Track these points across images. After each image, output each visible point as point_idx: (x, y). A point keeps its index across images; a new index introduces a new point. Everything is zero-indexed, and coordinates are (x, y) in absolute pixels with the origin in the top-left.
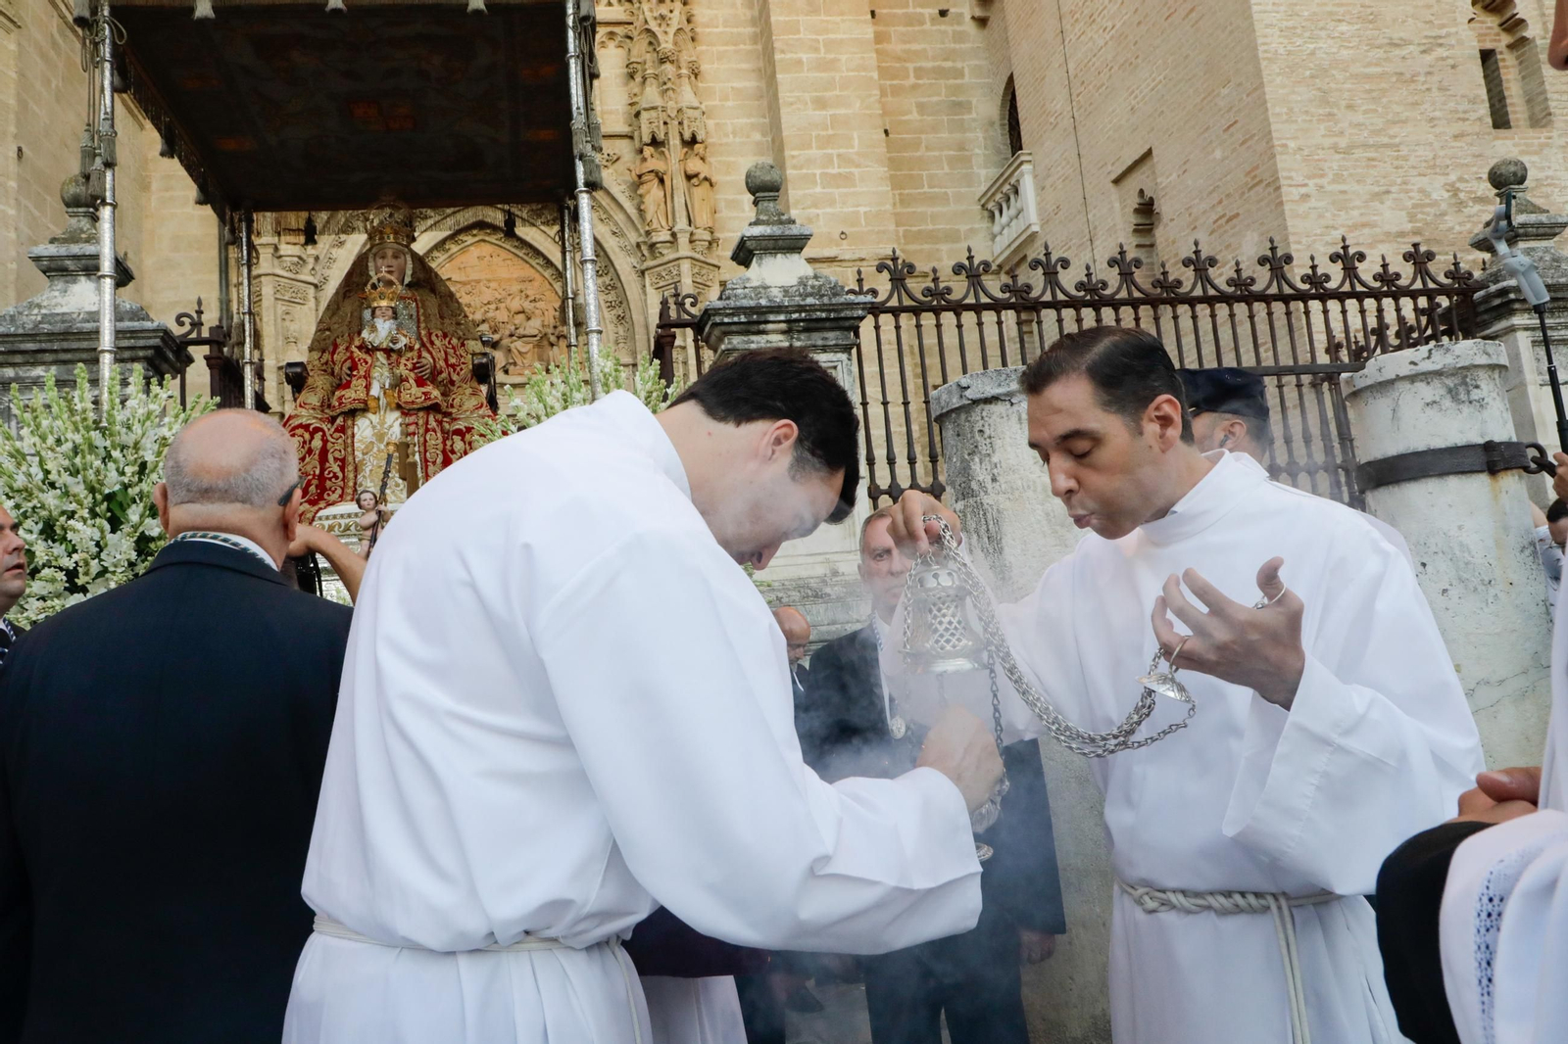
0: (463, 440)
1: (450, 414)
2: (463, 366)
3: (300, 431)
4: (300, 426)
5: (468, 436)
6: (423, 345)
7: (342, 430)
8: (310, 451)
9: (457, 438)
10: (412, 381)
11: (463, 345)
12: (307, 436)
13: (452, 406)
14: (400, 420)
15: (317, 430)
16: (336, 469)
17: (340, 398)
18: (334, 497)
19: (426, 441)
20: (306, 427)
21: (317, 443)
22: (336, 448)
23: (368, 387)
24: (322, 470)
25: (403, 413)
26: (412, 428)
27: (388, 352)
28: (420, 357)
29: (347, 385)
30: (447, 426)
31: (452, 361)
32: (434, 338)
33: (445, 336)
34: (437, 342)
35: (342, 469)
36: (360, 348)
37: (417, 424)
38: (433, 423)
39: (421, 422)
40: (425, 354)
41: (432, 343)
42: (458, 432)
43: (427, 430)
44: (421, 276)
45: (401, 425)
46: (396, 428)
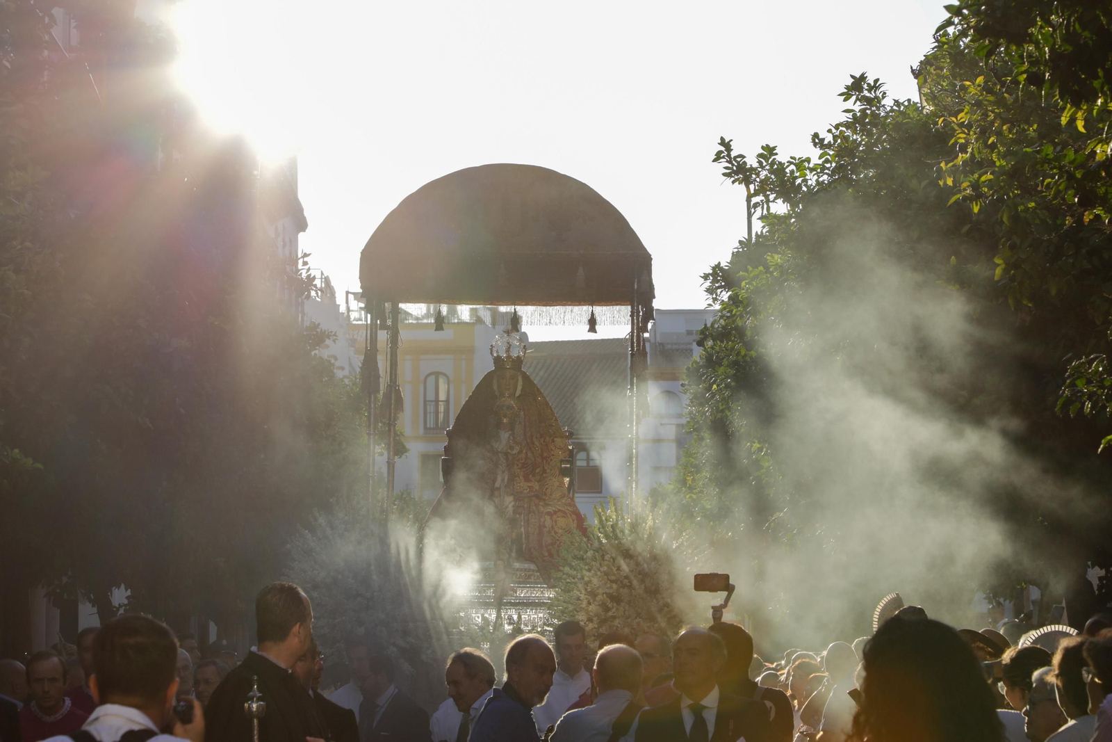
0: (551, 519)
1: (544, 500)
2: (552, 457)
5: (554, 517)
9: (548, 518)
10: (521, 478)
11: (553, 441)
13: (545, 494)
14: (513, 503)
19: (528, 520)
23: (494, 481)
25: (515, 500)
26: (520, 510)
28: (526, 457)
30: (542, 509)
31: (545, 455)
32: (535, 439)
33: (541, 437)
34: (537, 443)
37: (523, 507)
38: (533, 508)
39: (526, 506)
41: (533, 443)
42: (549, 513)
44: (527, 390)
45: (513, 506)
46: (510, 508)
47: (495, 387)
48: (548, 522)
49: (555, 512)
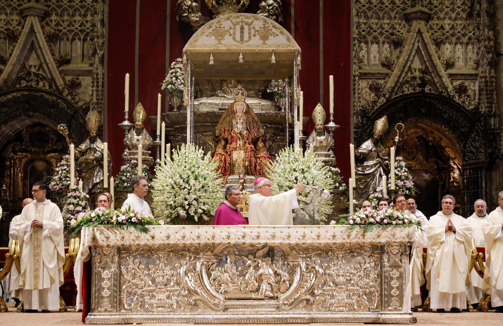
1: (256, 152)
3: (219, 155)
4: (219, 154)
5: (261, 159)
6: (249, 133)
7: (230, 155)
8: (221, 160)
9: (258, 159)
10: (247, 143)
11: (258, 130)
12: (221, 156)
15: (223, 155)
16: (228, 165)
17: (230, 147)
18: (228, 173)
19: (251, 160)
20: (220, 154)
21: (223, 159)
22: (228, 159)
23: (236, 144)
24: (225, 165)
25: (245, 152)
26: (247, 156)
27: (241, 134)
28: (249, 136)
29: (231, 143)
30: (255, 156)
31: (255, 135)
33: (254, 128)
35: (230, 165)
36: (234, 133)
38: (252, 155)
39: (249, 154)
40: (250, 135)
41: (251, 131)
42: (259, 158)
43: (251, 157)
44: (247, 110)
46: (243, 156)
47: (235, 109)
48: (259, 161)
49: (261, 157)
